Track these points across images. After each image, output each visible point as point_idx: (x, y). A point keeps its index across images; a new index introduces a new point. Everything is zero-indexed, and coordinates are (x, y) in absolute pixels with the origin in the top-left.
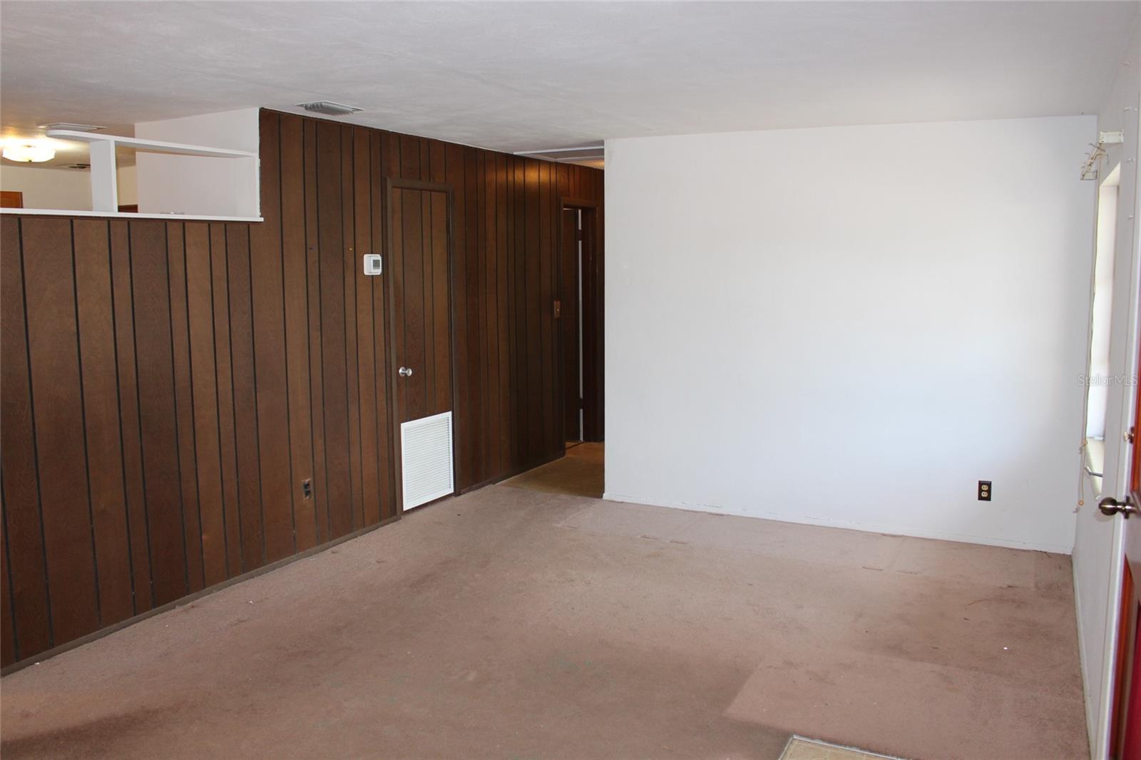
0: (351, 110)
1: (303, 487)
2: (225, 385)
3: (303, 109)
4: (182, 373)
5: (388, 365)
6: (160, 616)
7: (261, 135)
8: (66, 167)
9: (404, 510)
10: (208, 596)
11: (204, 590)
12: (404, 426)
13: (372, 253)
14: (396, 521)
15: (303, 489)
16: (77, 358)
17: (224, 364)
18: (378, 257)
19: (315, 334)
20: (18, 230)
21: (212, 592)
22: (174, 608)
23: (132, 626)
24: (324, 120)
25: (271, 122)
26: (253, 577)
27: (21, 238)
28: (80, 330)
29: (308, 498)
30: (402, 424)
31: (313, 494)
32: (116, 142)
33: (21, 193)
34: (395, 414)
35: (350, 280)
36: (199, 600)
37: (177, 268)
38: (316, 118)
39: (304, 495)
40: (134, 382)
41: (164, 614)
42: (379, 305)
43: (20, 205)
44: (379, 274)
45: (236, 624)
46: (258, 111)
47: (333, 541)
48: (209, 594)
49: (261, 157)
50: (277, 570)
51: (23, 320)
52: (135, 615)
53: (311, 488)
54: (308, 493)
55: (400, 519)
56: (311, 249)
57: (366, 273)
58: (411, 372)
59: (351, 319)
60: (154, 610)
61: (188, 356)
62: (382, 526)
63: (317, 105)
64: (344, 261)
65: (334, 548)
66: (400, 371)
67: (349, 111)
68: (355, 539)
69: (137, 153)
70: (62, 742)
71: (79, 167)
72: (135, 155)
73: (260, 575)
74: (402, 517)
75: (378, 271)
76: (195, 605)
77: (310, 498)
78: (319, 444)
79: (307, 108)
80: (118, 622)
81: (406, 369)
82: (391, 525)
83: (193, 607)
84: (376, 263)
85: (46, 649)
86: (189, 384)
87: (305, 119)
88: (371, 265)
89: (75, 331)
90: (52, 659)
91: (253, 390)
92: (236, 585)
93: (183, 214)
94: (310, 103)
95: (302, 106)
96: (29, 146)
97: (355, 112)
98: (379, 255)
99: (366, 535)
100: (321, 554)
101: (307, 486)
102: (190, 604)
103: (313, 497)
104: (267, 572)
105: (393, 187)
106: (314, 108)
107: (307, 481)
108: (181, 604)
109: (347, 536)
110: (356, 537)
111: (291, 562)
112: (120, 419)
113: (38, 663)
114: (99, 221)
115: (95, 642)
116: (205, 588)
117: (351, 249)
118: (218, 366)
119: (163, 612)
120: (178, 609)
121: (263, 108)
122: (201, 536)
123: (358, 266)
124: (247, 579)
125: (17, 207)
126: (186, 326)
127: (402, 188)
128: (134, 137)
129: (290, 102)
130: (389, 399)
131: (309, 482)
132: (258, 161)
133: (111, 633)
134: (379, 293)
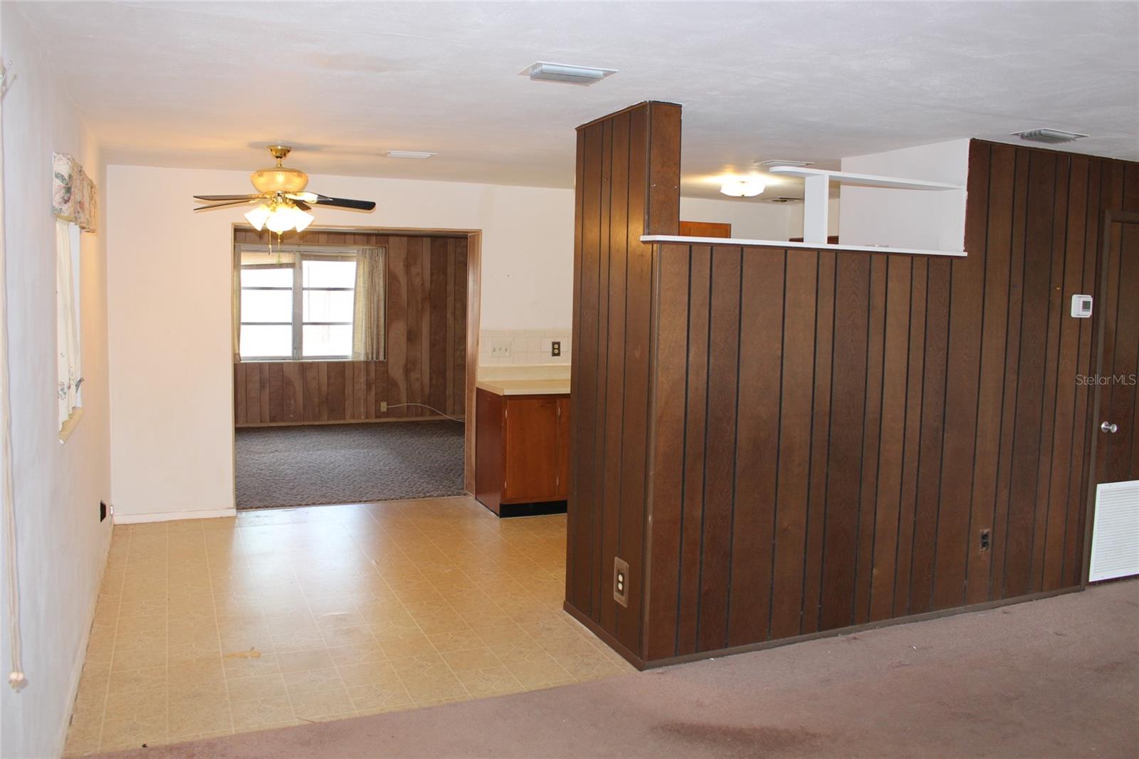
0: (1073, 137)
1: (981, 538)
2: (914, 422)
3: (1019, 138)
4: (872, 405)
5: (1089, 419)
6: (822, 640)
7: (970, 167)
8: (770, 201)
9: (1090, 580)
10: (870, 631)
11: (867, 624)
12: (1100, 487)
13: (1082, 294)
14: (1079, 591)
15: (980, 540)
16: (779, 381)
17: (915, 400)
18: (1089, 298)
19: (1012, 377)
20: (739, 259)
21: (875, 628)
22: (837, 635)
23: (797, 644)
24: (1039, 149)
25: (982, 153)
26: (917, 622)
27: (742, 266)
28: (785, 354)
29: (984, 549)
30: (1098, 485)
31: (990, 546)
32: (830, 176)
33: (730, 225)
34: (1092, 471)
35: (1054, 322)
36: (861, 633)
37: (878, 301)
38: (1030, 148)
39: (981, 545)
40: (828, 408)
41: (828, 639)
42: (1086, 351)
43: (728, 235)
44: (1088, 317)
45: (897, 667)
46: (969, 142)
47: (1005, 600)
48: (871, 629)
49: (968, 189)
50: (942, 618)
51: (737, 343)
52: (800, 634)
53: (990, 540)
54: (984, 544)
55: (1084, 590)
56: (1014, 286)
57: (1074, 314)
58: (1115, 429)
59: (1052, 365)
60: (818, 633)
61: (880, 388)
62: (1062, 594)
63: (1035, 133)
64: (1049, 301)
65: (1005, 607)
66: (1103, 426)
67: (1071, 138)
68: (1030, 602)
69: (841, 186)
70: (729, 739)
71: (782, 201)
72: (839, 188)
73: (924, 620)
74: (1086, 588)
75: (1088, 314)
76: (857, 637)
77: (987, 549)
78: (1004, 494)
79: (1023, 136)
80: (784, 637)
81: (1110, 424)
82: (1073, 594)
83: (855, 638)
84: (1086, 305)
85: (721, 647)
86: (878, 416)
87: (1017, 149)
88: (1079, 307)
89: (780, 355)
90: (724, 658)
91: (941, 429)
92: (900, 626)
93: (888, 247)
94: (1027, 131)
95: (1017, 134)
96: (743, 182)
97: (1077, 139)
98: (1089, 296)
99: (1044, 600)
100: (991, 612)
101: (985, 537)
102: (852, 635)
103: (989, 550)
104: (932, 619)
105: (1112, 221)
106: (1031, 136)
107: (986, 531)
108: (843, 633)
109: (1022, 597)
110: (1032, 600)
111: (956, 614)
112: (811, 443)
113: (713, 659)
114: (809, 252)
115: (763, 652)
116: (869, 621)
117: (1058, 288)
118: (908, 401)
119: (827, 637)
120: (840, 638)
121: (974, 139)
122: (872, 570)
123: (1065, 306)
124: (910, 622)
125: (726, 237)
126: (882, 359)
127: (1122, 222)
128: (840, 170)
129: (1004, 132)
130: (1087, 456)
131: (988, 533)
132: (965, 194)
133: (777, 646)
134: (1087, 338)
